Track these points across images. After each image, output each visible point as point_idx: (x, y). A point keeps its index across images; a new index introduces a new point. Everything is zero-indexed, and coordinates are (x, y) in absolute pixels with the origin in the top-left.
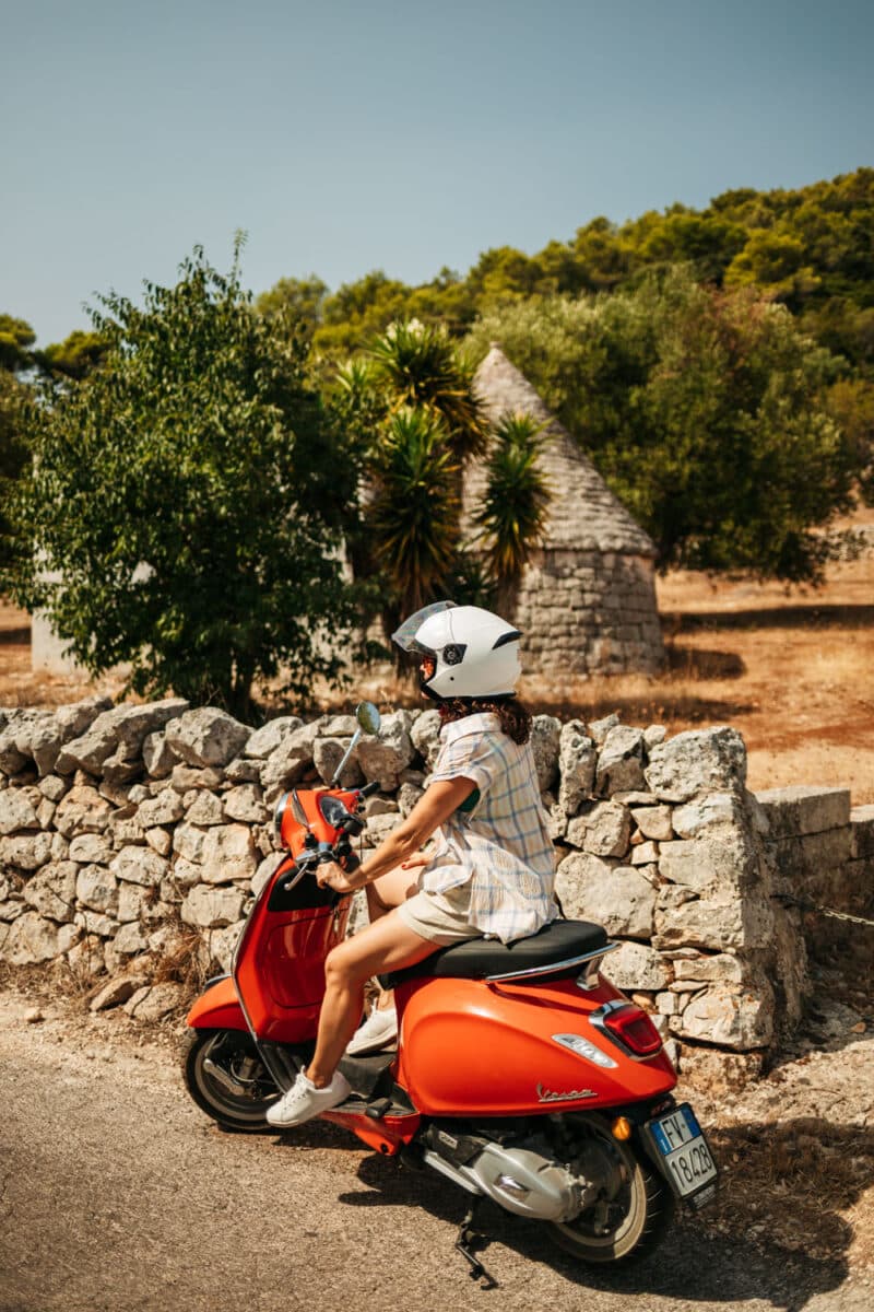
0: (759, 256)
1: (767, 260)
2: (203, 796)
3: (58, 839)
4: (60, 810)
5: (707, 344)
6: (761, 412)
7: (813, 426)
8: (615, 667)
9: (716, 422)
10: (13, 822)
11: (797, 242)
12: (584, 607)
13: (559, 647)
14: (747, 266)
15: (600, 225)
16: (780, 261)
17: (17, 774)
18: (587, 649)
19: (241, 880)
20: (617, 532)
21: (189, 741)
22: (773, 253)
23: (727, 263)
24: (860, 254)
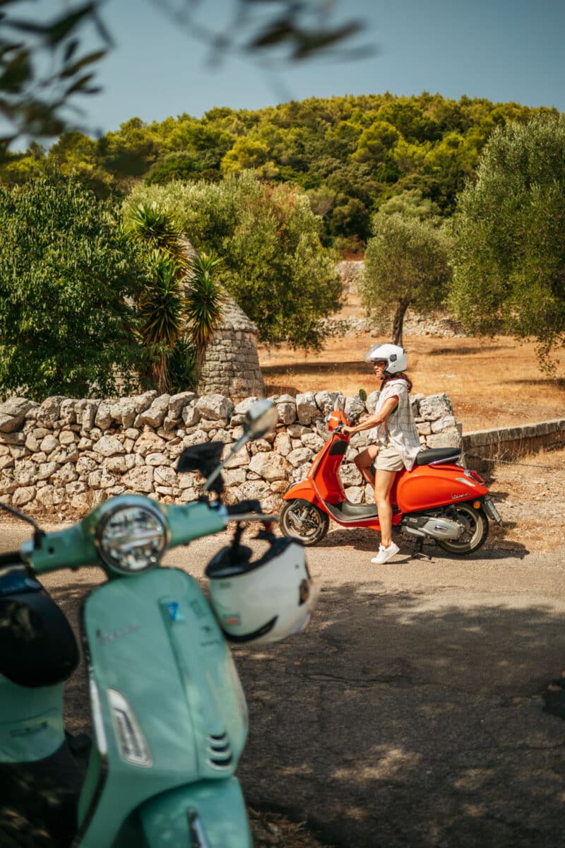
0: (242, 153)
1: (247, 155)
2: (220, 431)
3: (138, 458)
4: (137, 443)
5: (267, 215)
6: (297, 255)
7: (323, 264)
8: (244, 393)
9: (272, 259)
10: (113, 451)
11: (264, 146)
12: (227, 361)
13: (214, 383)
14: (235, 158)
15: (135, 123)
16: (255, 156)
17: (109, 428)
18: (229, 384)
19: (244, 465)
20: (242, 320)
21: (212, 408)
22: (251, 152)
23: (222, 155)
24: (300, 156)
